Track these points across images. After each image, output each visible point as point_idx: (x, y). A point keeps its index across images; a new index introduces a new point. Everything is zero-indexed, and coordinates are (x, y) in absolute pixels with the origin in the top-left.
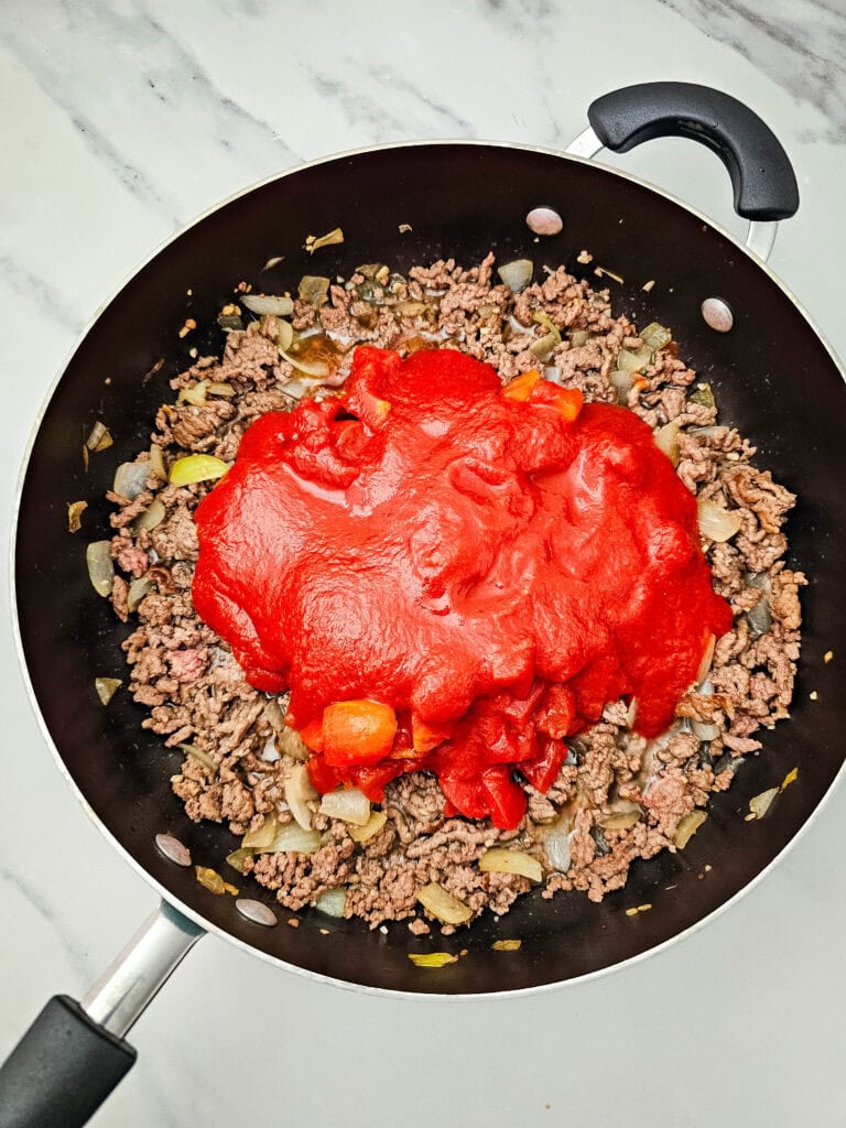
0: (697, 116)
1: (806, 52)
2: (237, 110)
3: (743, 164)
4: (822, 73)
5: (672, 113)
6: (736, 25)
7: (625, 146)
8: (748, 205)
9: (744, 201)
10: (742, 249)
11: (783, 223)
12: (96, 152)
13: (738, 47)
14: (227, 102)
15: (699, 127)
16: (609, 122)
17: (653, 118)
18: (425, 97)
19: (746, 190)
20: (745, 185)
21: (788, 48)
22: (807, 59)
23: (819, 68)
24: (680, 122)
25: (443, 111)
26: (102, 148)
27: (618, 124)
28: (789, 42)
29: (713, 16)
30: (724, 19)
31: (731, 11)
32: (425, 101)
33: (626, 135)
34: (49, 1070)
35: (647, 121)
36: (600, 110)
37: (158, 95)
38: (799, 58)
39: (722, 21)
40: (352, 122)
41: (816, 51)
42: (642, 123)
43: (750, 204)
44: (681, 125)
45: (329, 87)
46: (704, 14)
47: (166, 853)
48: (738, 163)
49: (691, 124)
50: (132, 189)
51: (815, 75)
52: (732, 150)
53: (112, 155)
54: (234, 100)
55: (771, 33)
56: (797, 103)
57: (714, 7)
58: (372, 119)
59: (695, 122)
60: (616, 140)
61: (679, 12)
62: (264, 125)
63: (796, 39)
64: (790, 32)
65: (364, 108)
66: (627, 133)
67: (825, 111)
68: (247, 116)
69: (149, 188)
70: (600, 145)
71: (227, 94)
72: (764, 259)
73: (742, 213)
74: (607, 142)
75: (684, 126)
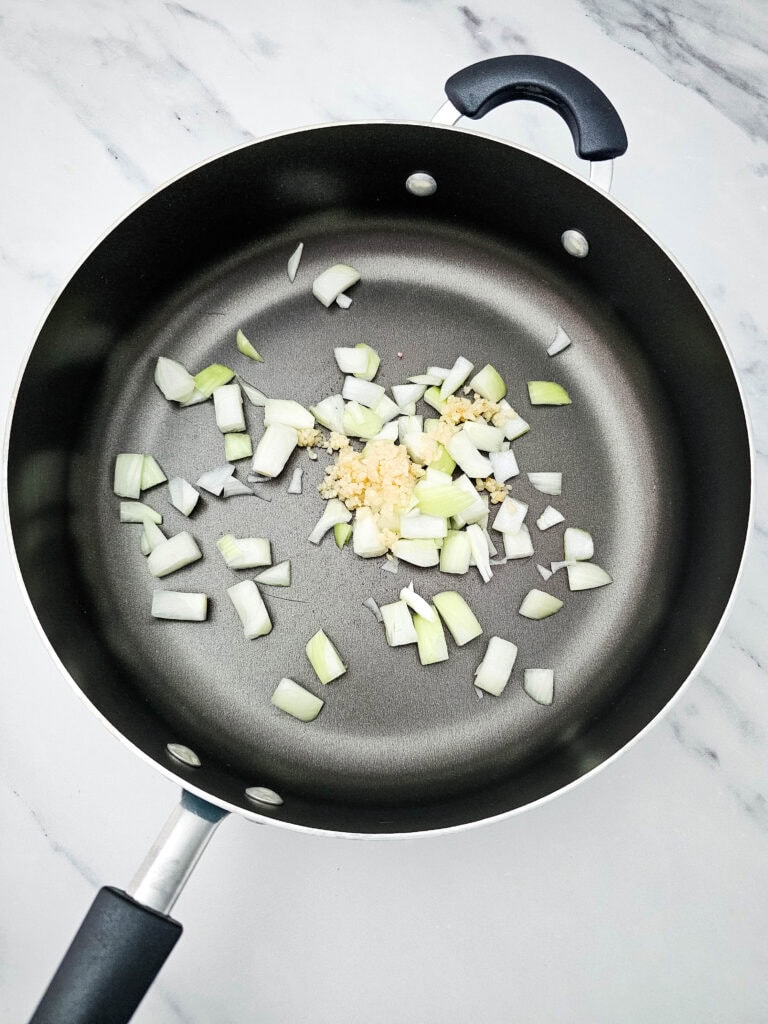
0: (536, 81)
1: (759, 95)
5: (513, 81)
6: (698, 71)
7: (480, 113)
8: (588, 148)
9: (582, 145)
10: (588, 184)
13: (700, 90)
15: (538, 90)
16: (464, 95)
17: (499, 87)
19: (584, 137)
20: (582, 132)
21: (744, 92)
22: (761, 101)
27: (471, 95)
28: (745, 86)
29: (677, 63)
30: (687, 66)
31: (693, 59)
33: (479, 103)
34: (109, 947)
35: (495, 89)
36: (455, 85)
37: (184, 127)
38: (754, 101)
39: (685, 67)
42: (491, 92)
44: (522, 90)
46: (669, 62)
48: (574, 116)
49: (532, 89)
52: (568, 106)
55: (729, 79)
57: (678, 55)
59: (535, 85)
60: (472, 109)
61: (647, 59)
63: (751, 85)
64: (744, 78)
70: (459, 114)
72: (606, 189)
73: (583, 156)
74: (464, 112)
75: (526, 90)
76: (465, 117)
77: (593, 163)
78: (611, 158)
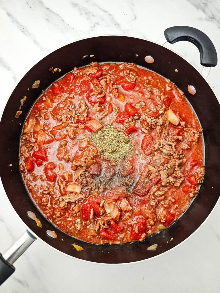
0: (193, 37)
2: (51, 11)
3: (204, 51)
5: (189, 35)
7: (173, 42)
9: (203, 61)
10: (201, 74)
11: (212, 68)
12: (13, 22)
14: (48, 9)
15: (193, 40)
16: (169, 35)
18: (100, 8)
19: (204, 58)
20: (203, 56)
24: (188, 38)
26: (15, 20)
32: (101, 9)
33: (174, 39)
35: (179, 36)
36: (167, 31)
37: (30, 7)
40: (81, 14)
43: (204, 62)
44: (189, 38)
45: (75, 5)
47: (29, 216)
49: (191, 39)
50: (23, 32)
51: (203, 3)
52: (201, 47)
53: (17, 22)
54: (49, 8)
56: (198, 10)
58: (87, 14)
59: (193, 38)
60: (171, 40)
62: (58, 15)
65: (84, 11)
68: (53, 12)
69: (27, 32)
70: (166, 41)
72: (206, 77)
73: (202, 64)
74: (168, 41)
75: (190, 39)
76: (168, 42)
77: (204, 67)
78: (211, 67)
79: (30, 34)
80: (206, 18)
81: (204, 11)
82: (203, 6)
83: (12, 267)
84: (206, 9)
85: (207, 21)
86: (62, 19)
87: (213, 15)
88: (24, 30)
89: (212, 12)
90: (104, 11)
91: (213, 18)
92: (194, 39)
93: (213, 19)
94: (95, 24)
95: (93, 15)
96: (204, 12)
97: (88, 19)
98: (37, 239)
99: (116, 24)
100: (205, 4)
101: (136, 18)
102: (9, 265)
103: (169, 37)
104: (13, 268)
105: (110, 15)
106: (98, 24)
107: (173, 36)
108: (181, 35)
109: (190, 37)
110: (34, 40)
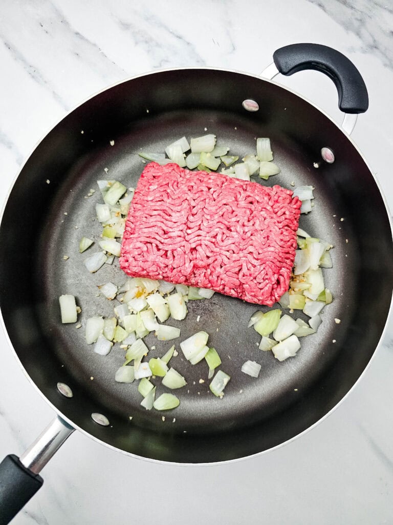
1: (352, 8)
2: (82, 38)
4: (359, 18)
7: (289, 73)
8: (345, 106)
10: (340, 128)
11: (361, 115)
12: (16, 59)
13: (320, 5)
14: (77, 34)
16: (282, 61)
18: (171, 31)
19: (344, 99)
20: (344, 96)
21: (344, 6)
22: (353, 11)
23: (358, 16)
25: (179, 37)
26: (19, 57)
27: (286, 62)
28: (345, 3)
32: (171, 32)
33: (290, 68)
35: (300, 62)
36: (279, 54)
37: (45, 30)
38: (349, 11)
40: (136, 43)
41: (357, 8)
42: (298, 63)
45: (126, 26)
47: (61, 391)
48: (341, 85)
49: (320, 65)
50: (33, 77)
51: (357, 19)
52: (339, 79)
53: (24, 61)
54: (80, 32)
56: (347, 33)
58: (146, 42)
59: (323, 64)
60: (285, 70)
62: (95, 45)
63: (348, 1)
65: (142, 36)
66: (290, 67)
67: (360, 37)
68: (87, 40)
69: (41, 77)
70: (278, 71)
71: (78, 30)
72: (349, 133)
73: (342, 109)
74: (281, 71)
76: (280, 74)
77: (346, 114)
78: (357, 113)
79: (46, 82)
80: (362, 48)
81: (358, 34)
82: (356, 24)
83: (37, 478)
84: (363, 31)
85: (364, 52)
86: (102, 53)
87: (375, 41)
88: (34, 74)
89: (372, 36)
90: (177, 37)
91: (374, 47)
92: (325, 65)
93: (375, 49)
94: (162, 61)
95: (158, 45)
96: (358, 37)
97: (149, 51)
98: (76, 430)
99: (198, 62)
100: (361, 20)
101: (234, 49)
102: (32, 475)
103: (282, 64)
104: (40, 480)
105: (188, 44)
106: (167, 61)
107: (289, 62)
108: (303, 61)
109: (317, 63)
110: (54, 92)
